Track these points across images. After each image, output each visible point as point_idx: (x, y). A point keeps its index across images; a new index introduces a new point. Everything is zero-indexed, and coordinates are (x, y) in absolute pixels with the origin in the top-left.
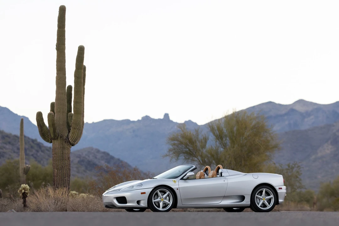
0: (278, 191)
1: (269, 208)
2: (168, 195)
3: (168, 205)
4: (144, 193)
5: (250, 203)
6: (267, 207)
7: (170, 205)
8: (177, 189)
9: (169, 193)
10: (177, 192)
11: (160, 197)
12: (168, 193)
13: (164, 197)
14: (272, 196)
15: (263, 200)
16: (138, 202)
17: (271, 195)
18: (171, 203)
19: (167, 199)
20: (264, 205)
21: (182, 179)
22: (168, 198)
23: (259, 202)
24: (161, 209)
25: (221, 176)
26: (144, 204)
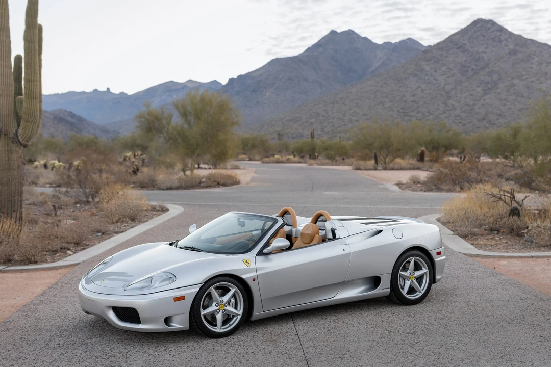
0: (436, 260)
1: (421, 294)
2: (234, 296)
3: (233, 316)
4: (181, 298)
5: (389, 290)
6: (417, 293)
7: (239, 317)
8: (254, 280)
9: (235, 291)
10: (253, 286)
11: (217, 301)
12: (233, 290)
13: (224, 302)
14: (425, 270)
15: (410, 280)
16: (167, 321)
17: (423, 269)
18: (240, 312)
19: (231, 304)
20: (412, 290)
21: (260, 253)
22: (233, 300)
23: (402, 284)
24: (219, 329)
25: (334, 237)
26: (180, 323)
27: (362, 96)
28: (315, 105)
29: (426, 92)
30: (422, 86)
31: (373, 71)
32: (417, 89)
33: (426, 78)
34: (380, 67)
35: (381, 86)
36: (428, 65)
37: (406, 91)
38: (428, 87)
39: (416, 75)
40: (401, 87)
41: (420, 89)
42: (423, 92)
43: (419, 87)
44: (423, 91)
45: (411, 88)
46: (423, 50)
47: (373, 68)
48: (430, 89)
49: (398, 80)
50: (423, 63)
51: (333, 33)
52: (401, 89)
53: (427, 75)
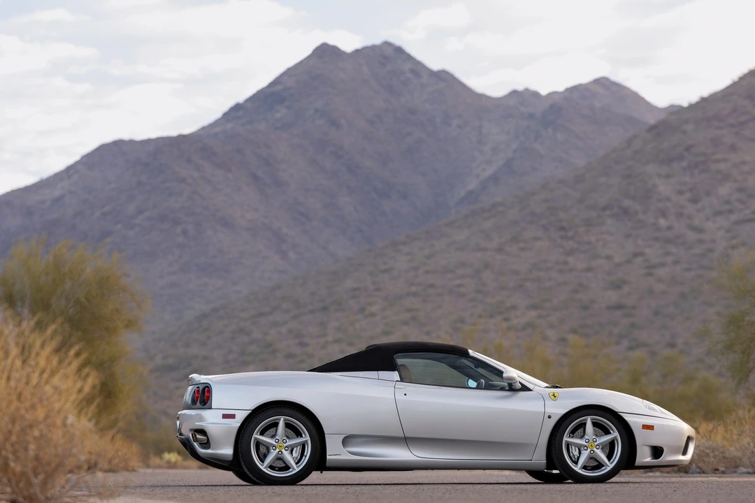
27: (432, 286)
28: (261, 315)
29: (661, 272)
30: (647, 251)
31: (471, 192)
32: (628, 262)
33: (662, 222)
34: (495, 179)
35: (500, 250)
36: (668, 176)
37: (589, 269)
38: (667, 254)
39: (626, 211)
40: (571, 252)
41: (639, 260)
42: (650, 274)
43: (636, 255)
44: (650, 268)
45: (608, 258)
46: (652, 121)
47: (473, 184)
48: (676, 263)
49: (562, 228)
50: (651, 168)
51: (325, 52)
52: (571, 259)
53: (663, 214)
